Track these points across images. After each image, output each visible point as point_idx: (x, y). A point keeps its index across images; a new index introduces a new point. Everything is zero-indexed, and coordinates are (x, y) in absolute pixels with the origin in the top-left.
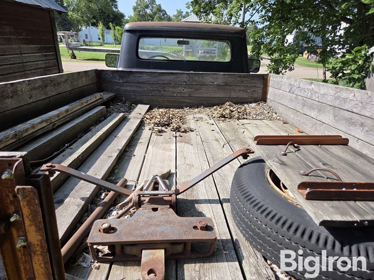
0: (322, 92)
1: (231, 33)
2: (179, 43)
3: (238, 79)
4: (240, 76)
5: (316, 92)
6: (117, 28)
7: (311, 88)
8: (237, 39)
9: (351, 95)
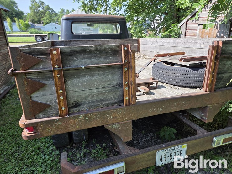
0: (167, 42)
1: (119, 19)
2: (88, 25)
3: (126, 41)
4: (126, 40)
5: (165, 42)
6: (21, 21)
7: (162, 41)
8: (122, 22)
9: (180, 41)
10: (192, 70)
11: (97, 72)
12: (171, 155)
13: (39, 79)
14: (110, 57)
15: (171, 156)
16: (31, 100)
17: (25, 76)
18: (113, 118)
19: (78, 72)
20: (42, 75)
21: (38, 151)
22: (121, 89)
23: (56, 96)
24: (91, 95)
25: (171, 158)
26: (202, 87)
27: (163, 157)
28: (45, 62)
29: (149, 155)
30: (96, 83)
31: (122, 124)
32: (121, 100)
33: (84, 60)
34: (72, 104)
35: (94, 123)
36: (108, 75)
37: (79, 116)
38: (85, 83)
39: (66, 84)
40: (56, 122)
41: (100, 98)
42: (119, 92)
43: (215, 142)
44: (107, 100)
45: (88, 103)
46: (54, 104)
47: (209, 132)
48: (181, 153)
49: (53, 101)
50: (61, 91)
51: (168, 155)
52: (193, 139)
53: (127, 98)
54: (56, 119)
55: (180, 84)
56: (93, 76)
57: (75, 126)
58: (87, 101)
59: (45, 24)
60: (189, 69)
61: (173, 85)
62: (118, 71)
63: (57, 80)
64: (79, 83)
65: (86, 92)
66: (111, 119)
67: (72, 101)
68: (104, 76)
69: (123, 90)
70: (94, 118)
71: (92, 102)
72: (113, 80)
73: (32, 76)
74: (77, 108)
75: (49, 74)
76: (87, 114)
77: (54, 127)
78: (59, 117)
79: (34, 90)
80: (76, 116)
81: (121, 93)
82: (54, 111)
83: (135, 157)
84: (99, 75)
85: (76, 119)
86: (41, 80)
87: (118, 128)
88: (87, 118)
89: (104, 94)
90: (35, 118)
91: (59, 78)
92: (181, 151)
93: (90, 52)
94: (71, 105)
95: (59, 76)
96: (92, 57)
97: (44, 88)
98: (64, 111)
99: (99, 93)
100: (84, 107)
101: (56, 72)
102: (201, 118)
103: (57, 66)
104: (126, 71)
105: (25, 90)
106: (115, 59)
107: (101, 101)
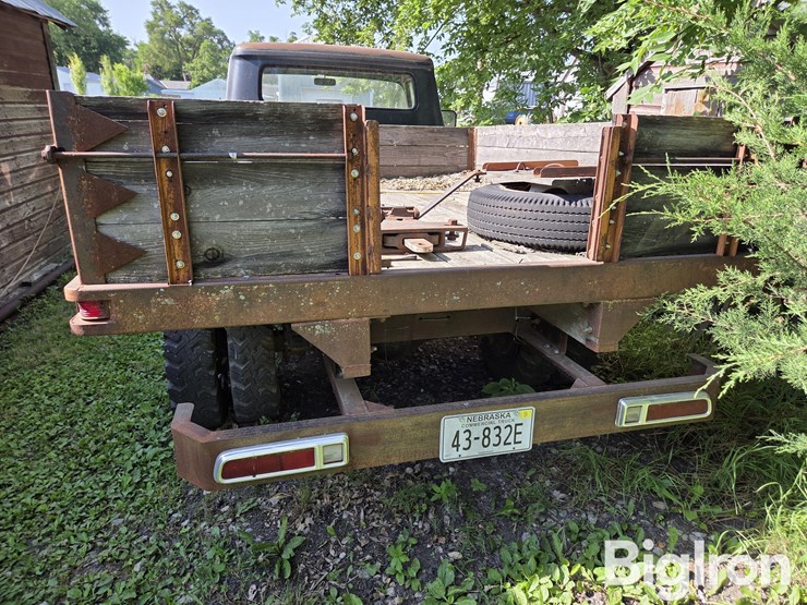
1: (411, 63)
7: (536, 134)
8: (421, 73)
9: (581, 132)
10: (562, 200)
11: (274, 174)
12: (486, 434)
13: (120, 177)
14: (311, 138)
15: (485, 437)
16: (97, 231)
17: (84, 167)
18: (315, 305)
19: (222, 172)
20: (127, 170)
21: (126, 435)
22: (342, 229)
23: (160, 228)
24: (255, 237)
25: (486, 444)
26: (584, 250)
27: (463, 437)
28: (137, 135)
29: (418, 424)
30: (270, 205)
31: (340, 324)
32: (341, 261)
33: (237, 138)
34: (205, 255)
35: (261, 314)
36: (306, 186)
37: (222, 287)
38: (241, 203)
39: (189, 198)
40: (158, 296)
41: (283, 247)
42: (334, 238)
43: (623, 412)
44: (301, 255)
45: (247, 258)
46: (157, 250)
47: (608, 382)
48: (516, 433)
49: (152, 240)
50: (175, 217)
51: (477, 431)
52: (556, 397)
53: (358, 256)
54: (159, 289)
55: (529, 240)
56: (263, 184)
57: (208, 314)
58: (246, 252)
59: (195, 82)
60: (556, 198)
61: (511, 243)
62: (333, 178)
63: (166, 187)
64: (224, 200)
65: (242, 226)
66: (310, 308)
67: (205, 248)
68: (294, 188)
69: (346, 232)
70: (263, 298)
71: (259, 257)
72: (319, 201)
73: (102, 170)
74: (219, 269)
75: (144, 170)
76: (244, 285)
77: (154, 311)
78: (166, 285)
79: (107, 206)
80: (212, 287)
81: (342, 241)
82: (155, 269)
83: (376, 424)
84: (279, 184)
85: (213, 295)
86: (124, 181)
87: (331, 337)
88: (242, 297)
89: (293, 237)
90: (106, 283)
91: (170, 179)
92: (516, 425)
93: (255, 118)
94: (202, 259)
95: (169, 174)
96: (261, 132)
97: (133, 205)
98: (182, 273)
99: (278, 232)
100: (236, 268)
101: (164, 165)
102: (587, 340)
103: (165, 149)
104: (355, 179)
105: (82, 204)
106: (325, 143)
107: (284, 255)
